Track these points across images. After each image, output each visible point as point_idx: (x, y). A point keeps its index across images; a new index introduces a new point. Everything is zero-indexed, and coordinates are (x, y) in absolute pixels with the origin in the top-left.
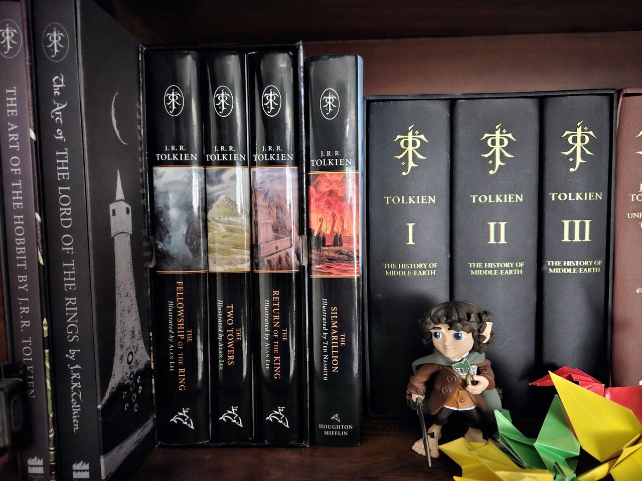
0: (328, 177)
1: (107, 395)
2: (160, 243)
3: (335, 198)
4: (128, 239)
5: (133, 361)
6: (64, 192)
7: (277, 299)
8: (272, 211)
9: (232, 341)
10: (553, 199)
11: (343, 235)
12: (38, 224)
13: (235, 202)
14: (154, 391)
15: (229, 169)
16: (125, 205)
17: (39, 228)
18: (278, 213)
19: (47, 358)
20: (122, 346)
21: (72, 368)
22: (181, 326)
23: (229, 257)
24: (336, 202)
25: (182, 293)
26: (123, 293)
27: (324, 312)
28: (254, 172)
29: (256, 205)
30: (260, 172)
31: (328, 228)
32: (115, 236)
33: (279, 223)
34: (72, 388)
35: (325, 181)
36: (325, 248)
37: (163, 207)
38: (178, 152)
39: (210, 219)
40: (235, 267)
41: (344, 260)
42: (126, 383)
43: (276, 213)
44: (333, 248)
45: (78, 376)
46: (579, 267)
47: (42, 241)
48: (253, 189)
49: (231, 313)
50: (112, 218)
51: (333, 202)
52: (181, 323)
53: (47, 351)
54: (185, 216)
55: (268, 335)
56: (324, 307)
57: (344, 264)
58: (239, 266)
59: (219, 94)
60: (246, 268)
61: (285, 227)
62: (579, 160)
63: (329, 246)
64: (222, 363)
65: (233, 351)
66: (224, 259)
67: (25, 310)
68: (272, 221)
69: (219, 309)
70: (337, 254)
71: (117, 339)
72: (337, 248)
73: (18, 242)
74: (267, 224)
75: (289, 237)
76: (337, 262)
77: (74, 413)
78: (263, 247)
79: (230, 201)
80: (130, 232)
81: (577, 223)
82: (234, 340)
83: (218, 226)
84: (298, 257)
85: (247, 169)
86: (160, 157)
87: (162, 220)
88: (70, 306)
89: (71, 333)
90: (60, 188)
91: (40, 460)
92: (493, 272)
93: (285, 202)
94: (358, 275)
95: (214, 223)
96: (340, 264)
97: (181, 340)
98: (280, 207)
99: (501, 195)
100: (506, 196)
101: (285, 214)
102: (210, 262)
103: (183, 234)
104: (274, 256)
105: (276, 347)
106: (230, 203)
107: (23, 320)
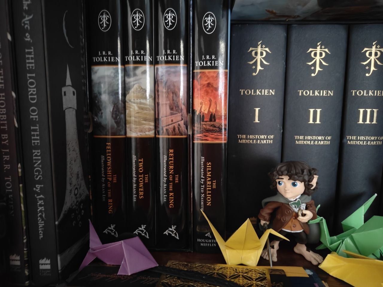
0: (207, 74)
1: (62, 216)
2: (96, 118)
3: (211, 88)
4: (74, 112)
5: (78, 194)
6: (31, 78)
7: (172, 155)
8: (169, 95)
9: (142, 182)
10: (353, 95)
12: (14, 99)
13: (145, 89)
14: (92, 214)
15: (141, 67)
16: (72, 89)
17: (14, 102)
18: (174, 97)
19: (21, 190)
20: (71, 184)
21: (38, 197)
22: (109, 172)
23: (141, 127)
24: (212, 91)
25: (110, 151)
26: (71, 149)
27: (202, 166)
28: (157, 69)
29: (158, 91)
30: (162, 69)
31: (206, 109)
32: (66, 109)
33: (174, 103)
34: (38, 210)
35: (205, 77)
36: (204, 123)
37: (97, 93)
38: (107, 56)
39: (127, 101)
40: (144, 134)
41: (216, 131)
42: (74, 208)
43: (172, 97)
44: (209, 123)
45: (42, 203)
46: (368, 140)
47: (17, 111)
48: (156, 80)
49: (142, 164)
50: (64, 97)
51: (210, 91)
52: (109, 170)
53: (21, 185)
54: (112, 99)
55: (165, 179)
56: (202, 163)
57: (216, 134)
58: (147, 133)
59: (135, 14)
60: (151, 135)
61: (178, 107)
62: (373, 68)
63: (206, 121)
64: (135, 197)
65: (143, 189)
66: (137, 128)
68: (169, 102)
69: (134, 161)
70: (212, 127)
71: (68, 179)
72: (212, 123)
73: (2, 111)
74: (166, 104)
75: (181, 114)
76: (212, 132)
77: (40, 227)
78: (163, 121)
79: (142, 88)
80: (76, 108)
81: (369, 111)
82: (144, 182)
83: (133, 106)
84: (187, 129)
85: (153, 67)
86: (95, 59)
87: (96, 102)
88: (36, 156)
89: (37, 174)
90: (28, 75)
91: (18, 256)
92: (311, 143)
93: (178, 89)
94: (226, 142)
95: (130, 103)
96: (214, 134)
97: (110, 181)
98: (175, 93)
99: (318, 91)
100: (322, 91)
101: (178, 98)
102: (128, 130)
103: (110, 112)
104: (170, 126)
105: (171, 187)
106: (141, 90)
107: (5, 164)
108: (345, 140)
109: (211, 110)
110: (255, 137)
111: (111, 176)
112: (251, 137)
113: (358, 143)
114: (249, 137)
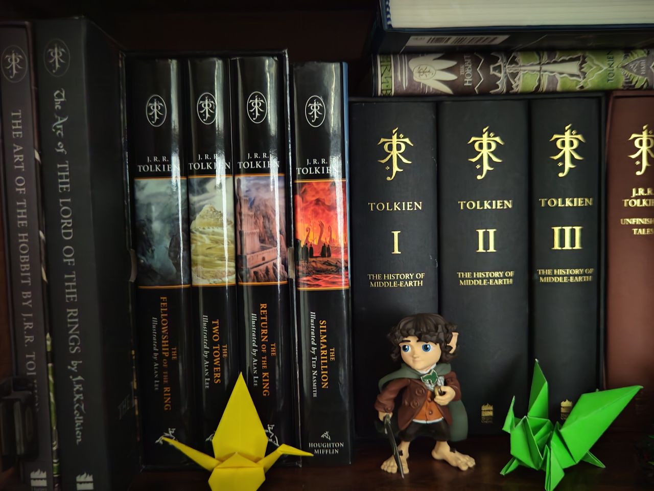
0: (315, 186)
2: (143, 258)
3: (322, 207)
6: (65, 204)
7: (265, 313)
8: (258, 221)
9: (218, 358)
10: (543, 205)
11: (331, 245)
12: (42, 242)
13: (220, 212)
14: (137, 413)
15: (212, 178)
17: (42, 245)
18: (265, 222)
19: (50, 372)
21: (74, 380)
22: (165, 342)
23: (215, 270)
24: (323, 211)
25: (166, 309)
27: (313, 326)
28: (239, 181)
29: (240, 214)
30: (245, 181)
31: (316, 238)
33: (266, 232)
34: (75, 399)
35: (311, 190)
36: (313, 259)
37: (146, 220)
38: (161, 163)
39: (193, 230)
40: (221, 281)
41: (333, 271)
43: (263, 223)
44: (321, 259)
45: (80, 388)
46: (569, 276)
47: (45, 257)
48: (238, 198)
49: (217, 329)
51: (320, 211)
52: (165, 340)
53: (50, 365)
54: (168, 229)
55: (255, 350)
56: (312, 321)
57: (332, 276)
59: (202, 101)
60: (230, 281)
61: (273, 237)
62: (568, 165)
63: (316, 257)
64: (207, 381)
65: (219, 368)
66: (209, 272)
67: (28, 325)
68: (258, 230)
69: (204, 324)
70: (325, 265)
72: (325, 259)
73: (23, 259)
74: (253, 234)
76: (325, 274)
77: (77, 425)
78: (249, 259)
79: (215, 211)
81: (567, 229)
82: (221, 356)
83: (202, 238)
84: (286, 269)
85: (231, 178)
86: (142, 168)
87: (144, 233)
88: (72, 317)
89: (73, 344)
91: (44, 472)
92: (483, 282)
93: (272, 211)
94: (347, 287)
95: (198, 234)
96: (329, 275)
97: (166, 358)
98: (267, 217)
99: (489, 202)
100: (494, 202)
101: (272, 223)
102: (194, 275)
103: (167, 248)
104: (261, 267)
105: (264, 363)
106: (215, 213)
107: (27, 336)
108: (536, 276)
109: (323, 239)
110: (396, 276)
111: (168, 349)
112: (390, 277)
113: (555, 279)
114: (386, 278)
